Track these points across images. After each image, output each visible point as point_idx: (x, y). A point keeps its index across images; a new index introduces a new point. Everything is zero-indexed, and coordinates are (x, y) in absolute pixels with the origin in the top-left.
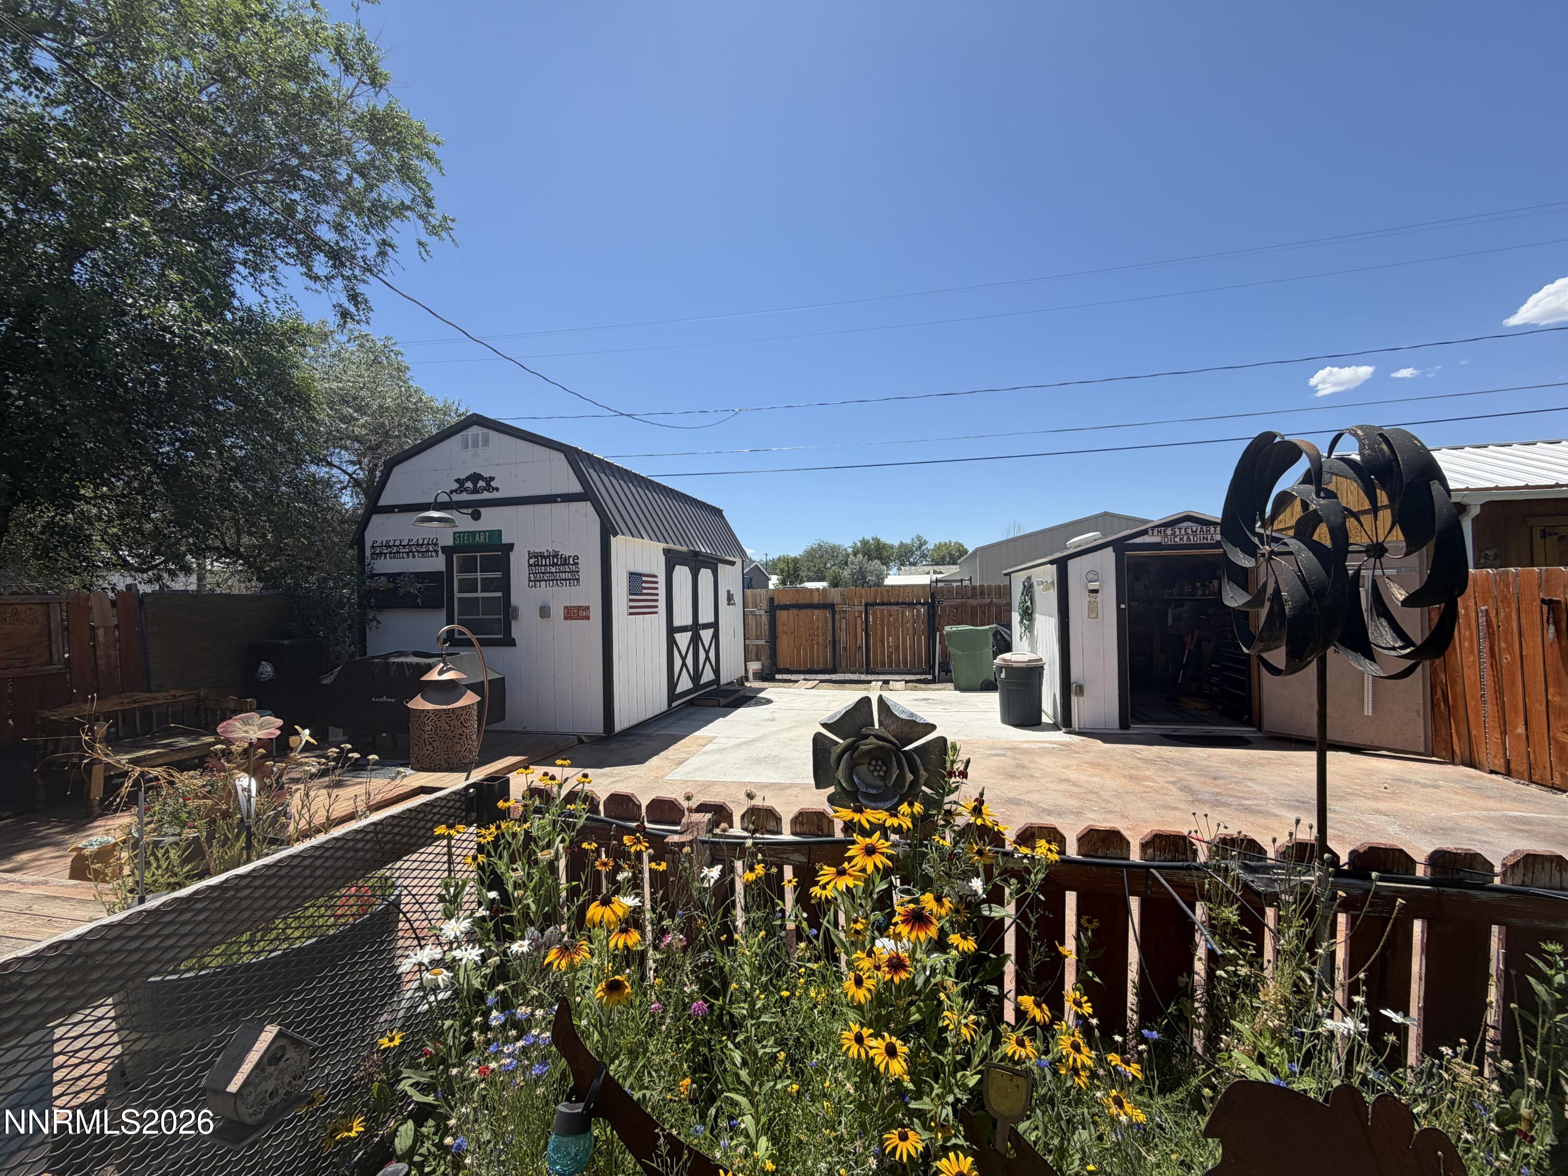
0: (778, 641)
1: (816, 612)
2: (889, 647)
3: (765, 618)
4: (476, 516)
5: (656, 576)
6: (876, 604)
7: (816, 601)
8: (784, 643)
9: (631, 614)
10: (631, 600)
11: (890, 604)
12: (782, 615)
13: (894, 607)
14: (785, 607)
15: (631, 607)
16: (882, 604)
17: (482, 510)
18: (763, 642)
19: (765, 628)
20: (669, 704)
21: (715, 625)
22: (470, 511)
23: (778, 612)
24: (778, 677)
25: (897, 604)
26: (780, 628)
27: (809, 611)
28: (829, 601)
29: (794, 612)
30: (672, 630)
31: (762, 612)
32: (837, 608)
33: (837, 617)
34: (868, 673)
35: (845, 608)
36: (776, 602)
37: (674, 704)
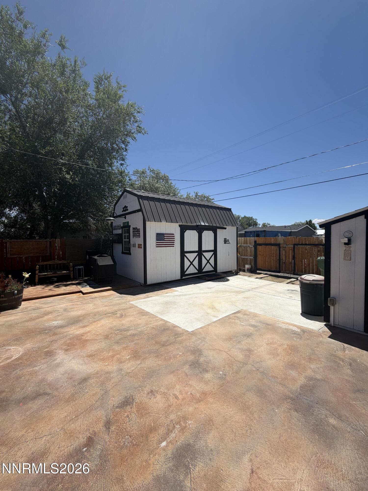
0: (258, 257)
1: (273, 247)
2: (305, 264)
3: (253, 249)
4: (125, 218)
5: (173, 234)
6: (299, 245)
7: (273, 243)
8: (260, 260)
9: (157, 247)
10: (157, 242)
11: (306, 244)
12: (259, 248)
13: (308, 246)
14: (260, 245)
15: (157, 245)
16: (302, 244)
17: (127, 216)
18: (252, 258)
19: (253, 252)
20: (181, 277)
21: (215, 252)
22: (124, 217)
23: (258, 246)
24: (258, 271)
25: (308, 245)
26: (258, 253)
27: (270, 247)
28: (278, 243)
29: (263, 247)
30: (183, 253)
31: (252, 246)
32: (281, 246)
33: (281, 249)
34: (294, 274)
35: (285, 246)
36: (257, 242)
37: (184, 278)
